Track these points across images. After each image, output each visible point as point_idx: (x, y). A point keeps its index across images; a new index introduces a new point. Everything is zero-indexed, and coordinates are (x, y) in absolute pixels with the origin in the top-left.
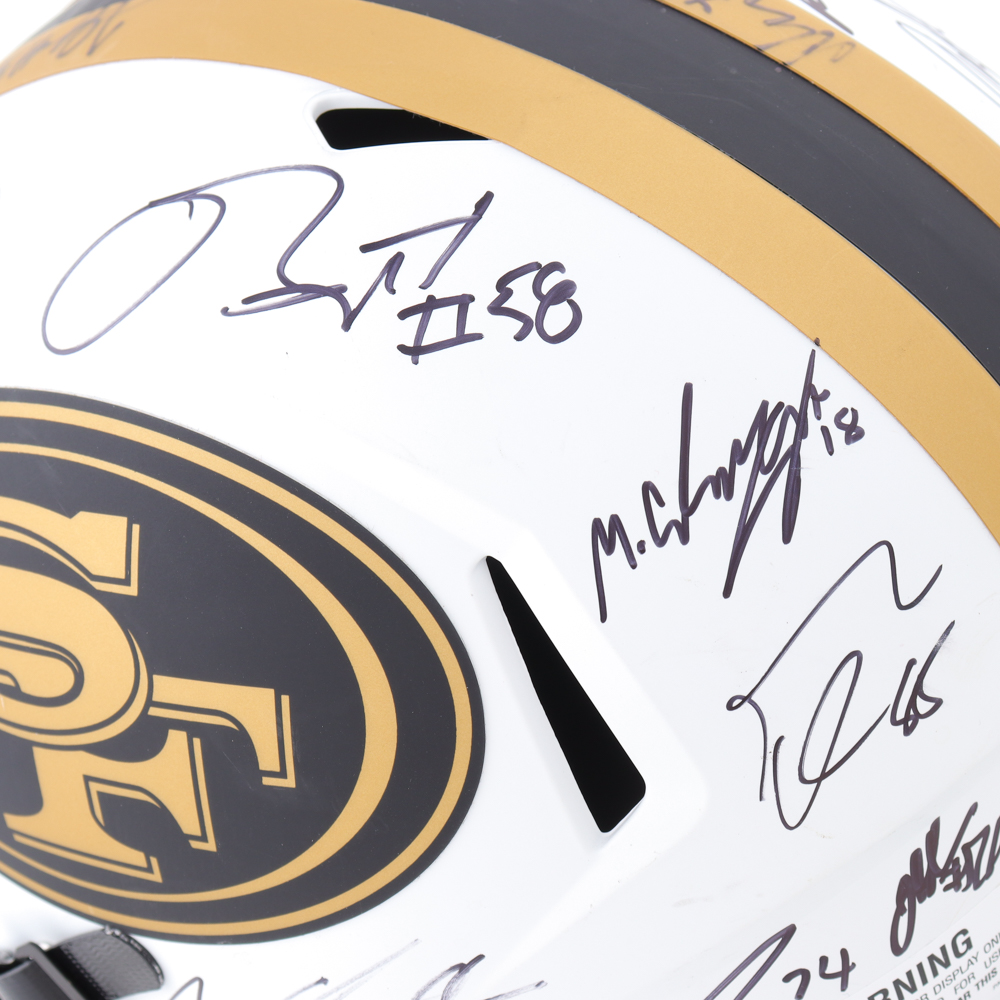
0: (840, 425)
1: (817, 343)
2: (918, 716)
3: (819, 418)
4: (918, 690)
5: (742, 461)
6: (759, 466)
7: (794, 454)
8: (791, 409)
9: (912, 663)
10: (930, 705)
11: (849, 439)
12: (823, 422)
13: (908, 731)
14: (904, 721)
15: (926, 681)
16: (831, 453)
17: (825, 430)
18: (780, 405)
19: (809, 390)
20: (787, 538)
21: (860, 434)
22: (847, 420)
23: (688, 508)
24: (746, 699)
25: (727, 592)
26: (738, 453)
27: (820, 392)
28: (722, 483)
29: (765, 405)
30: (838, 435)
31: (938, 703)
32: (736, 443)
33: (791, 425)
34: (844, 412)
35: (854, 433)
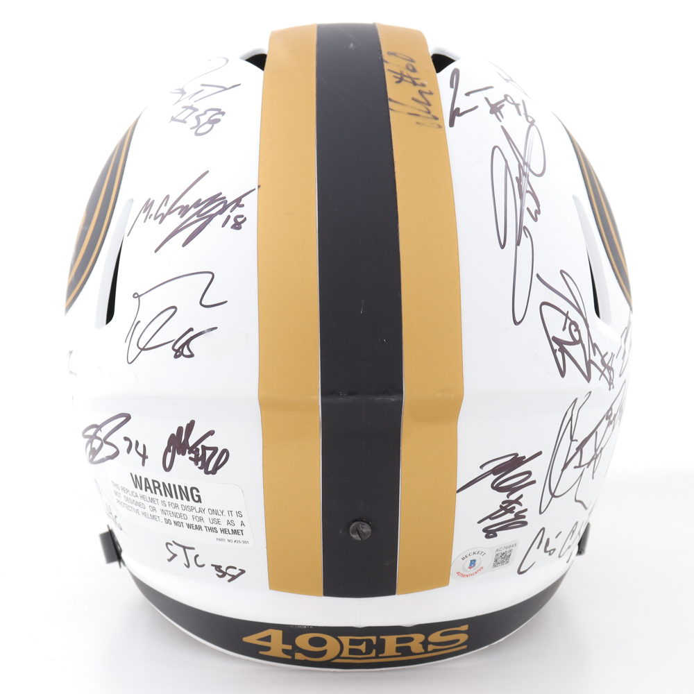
0: (235, 219)
1: (259, 187)
2: (182, 354)
3: (231, 212)
4: (187, 343)
5: (195, 208)
6: (197, 214)
7: (212, 217)
8: (226, 201)
9: (191, 330)
10: (189, 354)
11: (234, 227)
12: (231, 214)
13: (176, 357)
14: (177, 351)
15: (193, 342)
16: (223, 226)
17: (229, 217)
18: (225, 198)
19: (239, 199)
20: (184, 245)
21: (239, 228)
22: (240, 220)
23: (169, 212)
24: (139, 296)
25: (156, 251)
26: (197, 204)
27: (241, 203)
28: (185, 210)
29: (221, 194)
30: (231, 222)
31: (192, 355)
32: (200, 200)
33: (220, 207)
34: (242, 216)
35: (237, 226)
